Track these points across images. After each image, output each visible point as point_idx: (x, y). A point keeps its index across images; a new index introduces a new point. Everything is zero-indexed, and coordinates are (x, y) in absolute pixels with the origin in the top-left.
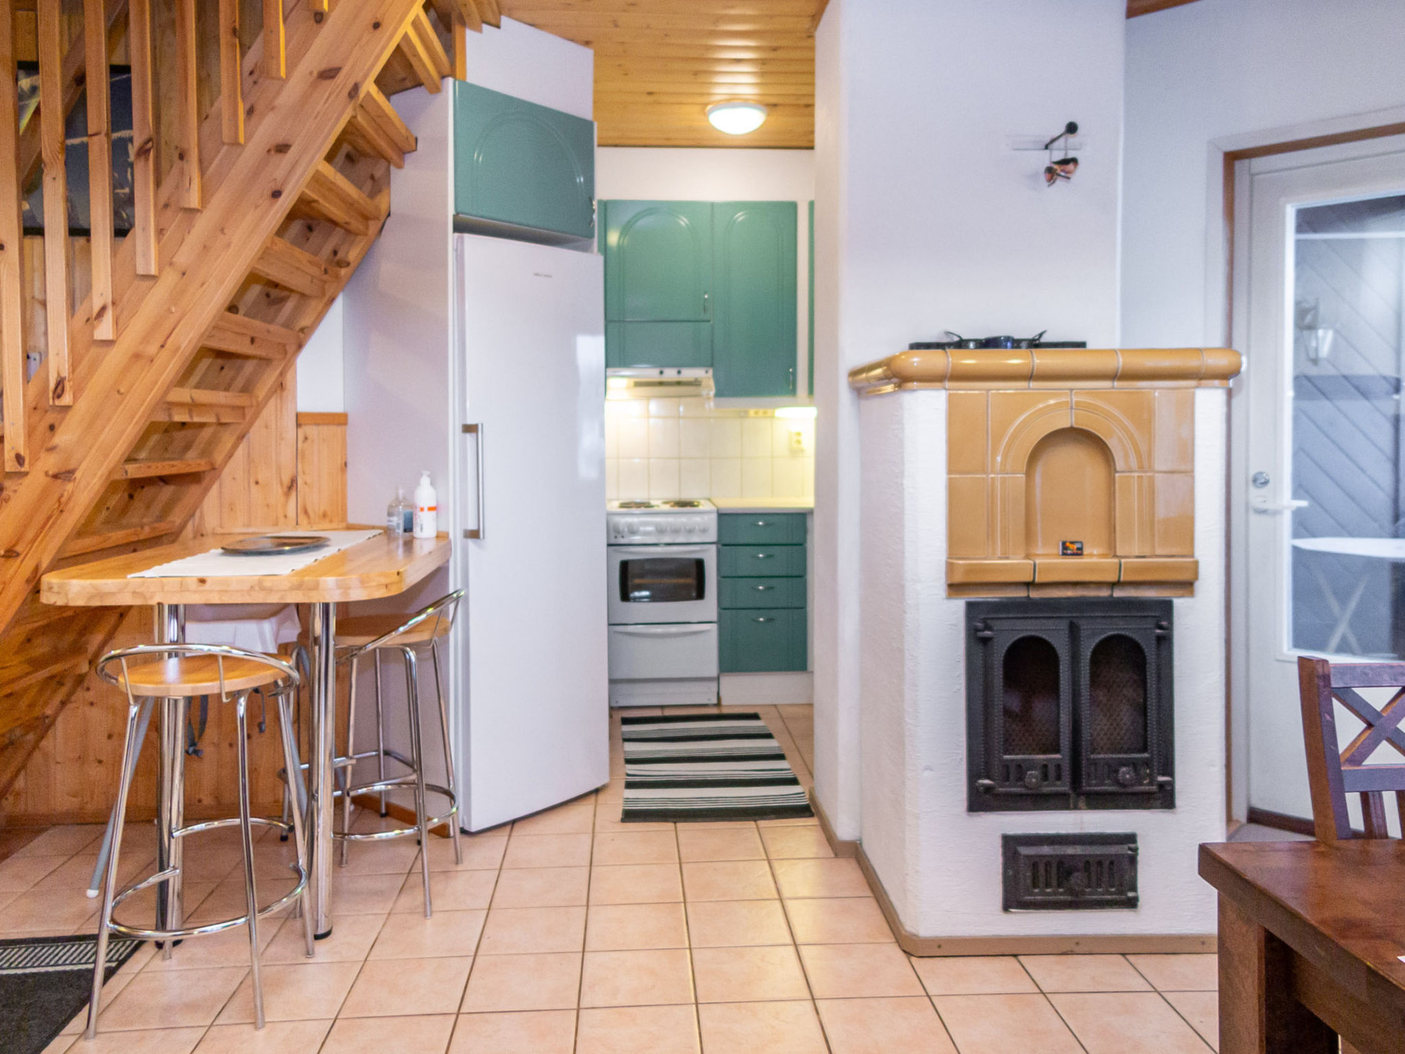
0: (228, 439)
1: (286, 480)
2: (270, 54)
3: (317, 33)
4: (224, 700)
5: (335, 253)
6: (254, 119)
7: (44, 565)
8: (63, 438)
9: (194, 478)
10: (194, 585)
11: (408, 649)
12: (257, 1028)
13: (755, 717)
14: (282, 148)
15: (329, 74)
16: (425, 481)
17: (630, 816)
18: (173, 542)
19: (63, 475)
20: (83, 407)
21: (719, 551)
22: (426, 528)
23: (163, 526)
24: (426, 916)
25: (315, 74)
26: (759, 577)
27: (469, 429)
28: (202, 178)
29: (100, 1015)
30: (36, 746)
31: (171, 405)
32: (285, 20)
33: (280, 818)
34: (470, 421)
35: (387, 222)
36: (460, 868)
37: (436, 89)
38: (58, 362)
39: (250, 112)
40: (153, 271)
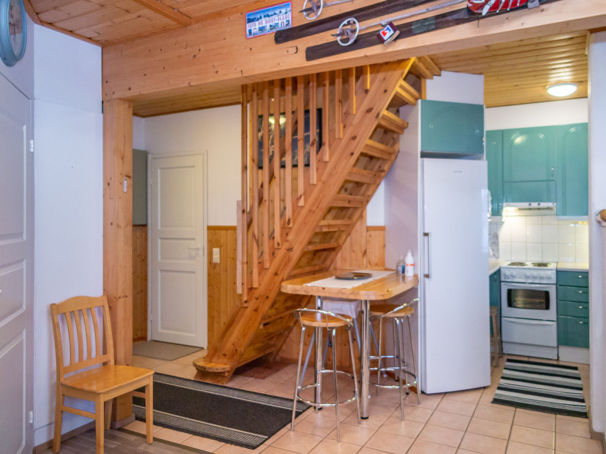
0: (344, 236)
1: (363, 251)
2: (350, 107)
3: (366, 97)
4: (328, 329)
5: (380, 167)
6: (346, 129)
7: (285, 278)
8: (290, 237)
9: (333, 249)
10: (321, 289)
11: (396, 319)
12: (338, 442)
13: (576, 368)
14: (354, 138)
15: (369, 110)
16: (409, 254)
17: (496, 401)
18: (327, 271)
19: (290, 250)
20: (295, 228)
21: (557, 288)
22: (410, 272)
23: (324, 266)
24: (402, 420)
25: (365, 111)
26: (579, 302)
27: (426, 234)
28: (330, 151)
29: (294, 426)
30: (287, 337)
31: (322, 227)
32: (356, 94)
33: (348, 372)
34: (426, 232)
35: (398, 154)
36: (420, 406)
37: (414, 105)
38: (289, 213)
39: (344, 127)
40: (315, 182)
